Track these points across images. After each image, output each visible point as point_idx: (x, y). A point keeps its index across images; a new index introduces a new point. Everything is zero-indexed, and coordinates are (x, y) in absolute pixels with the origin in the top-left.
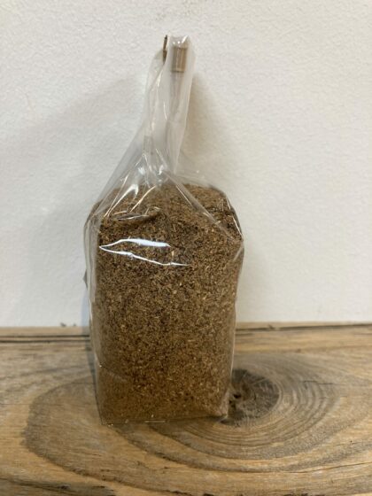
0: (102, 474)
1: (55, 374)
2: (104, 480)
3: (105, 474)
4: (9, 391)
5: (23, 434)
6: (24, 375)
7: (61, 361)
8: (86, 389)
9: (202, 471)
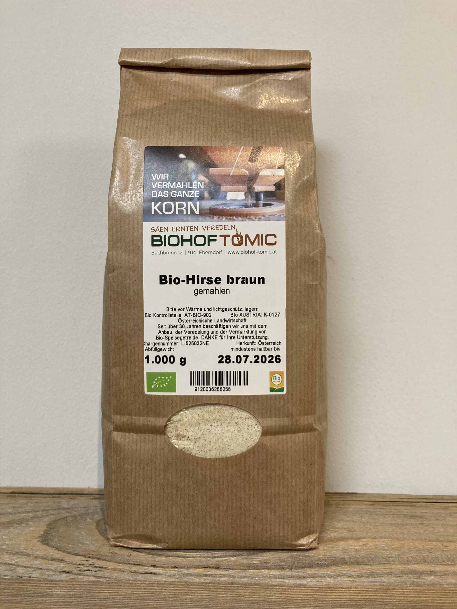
0: (88, 555)
1: (67, 510)
2: (89, 557)
3: (90, 555)
4: (33, 518)
5: (39, 537)
6: (44, 510)
7: (73, 504)
8: (88, 518)
9: (155, 556)
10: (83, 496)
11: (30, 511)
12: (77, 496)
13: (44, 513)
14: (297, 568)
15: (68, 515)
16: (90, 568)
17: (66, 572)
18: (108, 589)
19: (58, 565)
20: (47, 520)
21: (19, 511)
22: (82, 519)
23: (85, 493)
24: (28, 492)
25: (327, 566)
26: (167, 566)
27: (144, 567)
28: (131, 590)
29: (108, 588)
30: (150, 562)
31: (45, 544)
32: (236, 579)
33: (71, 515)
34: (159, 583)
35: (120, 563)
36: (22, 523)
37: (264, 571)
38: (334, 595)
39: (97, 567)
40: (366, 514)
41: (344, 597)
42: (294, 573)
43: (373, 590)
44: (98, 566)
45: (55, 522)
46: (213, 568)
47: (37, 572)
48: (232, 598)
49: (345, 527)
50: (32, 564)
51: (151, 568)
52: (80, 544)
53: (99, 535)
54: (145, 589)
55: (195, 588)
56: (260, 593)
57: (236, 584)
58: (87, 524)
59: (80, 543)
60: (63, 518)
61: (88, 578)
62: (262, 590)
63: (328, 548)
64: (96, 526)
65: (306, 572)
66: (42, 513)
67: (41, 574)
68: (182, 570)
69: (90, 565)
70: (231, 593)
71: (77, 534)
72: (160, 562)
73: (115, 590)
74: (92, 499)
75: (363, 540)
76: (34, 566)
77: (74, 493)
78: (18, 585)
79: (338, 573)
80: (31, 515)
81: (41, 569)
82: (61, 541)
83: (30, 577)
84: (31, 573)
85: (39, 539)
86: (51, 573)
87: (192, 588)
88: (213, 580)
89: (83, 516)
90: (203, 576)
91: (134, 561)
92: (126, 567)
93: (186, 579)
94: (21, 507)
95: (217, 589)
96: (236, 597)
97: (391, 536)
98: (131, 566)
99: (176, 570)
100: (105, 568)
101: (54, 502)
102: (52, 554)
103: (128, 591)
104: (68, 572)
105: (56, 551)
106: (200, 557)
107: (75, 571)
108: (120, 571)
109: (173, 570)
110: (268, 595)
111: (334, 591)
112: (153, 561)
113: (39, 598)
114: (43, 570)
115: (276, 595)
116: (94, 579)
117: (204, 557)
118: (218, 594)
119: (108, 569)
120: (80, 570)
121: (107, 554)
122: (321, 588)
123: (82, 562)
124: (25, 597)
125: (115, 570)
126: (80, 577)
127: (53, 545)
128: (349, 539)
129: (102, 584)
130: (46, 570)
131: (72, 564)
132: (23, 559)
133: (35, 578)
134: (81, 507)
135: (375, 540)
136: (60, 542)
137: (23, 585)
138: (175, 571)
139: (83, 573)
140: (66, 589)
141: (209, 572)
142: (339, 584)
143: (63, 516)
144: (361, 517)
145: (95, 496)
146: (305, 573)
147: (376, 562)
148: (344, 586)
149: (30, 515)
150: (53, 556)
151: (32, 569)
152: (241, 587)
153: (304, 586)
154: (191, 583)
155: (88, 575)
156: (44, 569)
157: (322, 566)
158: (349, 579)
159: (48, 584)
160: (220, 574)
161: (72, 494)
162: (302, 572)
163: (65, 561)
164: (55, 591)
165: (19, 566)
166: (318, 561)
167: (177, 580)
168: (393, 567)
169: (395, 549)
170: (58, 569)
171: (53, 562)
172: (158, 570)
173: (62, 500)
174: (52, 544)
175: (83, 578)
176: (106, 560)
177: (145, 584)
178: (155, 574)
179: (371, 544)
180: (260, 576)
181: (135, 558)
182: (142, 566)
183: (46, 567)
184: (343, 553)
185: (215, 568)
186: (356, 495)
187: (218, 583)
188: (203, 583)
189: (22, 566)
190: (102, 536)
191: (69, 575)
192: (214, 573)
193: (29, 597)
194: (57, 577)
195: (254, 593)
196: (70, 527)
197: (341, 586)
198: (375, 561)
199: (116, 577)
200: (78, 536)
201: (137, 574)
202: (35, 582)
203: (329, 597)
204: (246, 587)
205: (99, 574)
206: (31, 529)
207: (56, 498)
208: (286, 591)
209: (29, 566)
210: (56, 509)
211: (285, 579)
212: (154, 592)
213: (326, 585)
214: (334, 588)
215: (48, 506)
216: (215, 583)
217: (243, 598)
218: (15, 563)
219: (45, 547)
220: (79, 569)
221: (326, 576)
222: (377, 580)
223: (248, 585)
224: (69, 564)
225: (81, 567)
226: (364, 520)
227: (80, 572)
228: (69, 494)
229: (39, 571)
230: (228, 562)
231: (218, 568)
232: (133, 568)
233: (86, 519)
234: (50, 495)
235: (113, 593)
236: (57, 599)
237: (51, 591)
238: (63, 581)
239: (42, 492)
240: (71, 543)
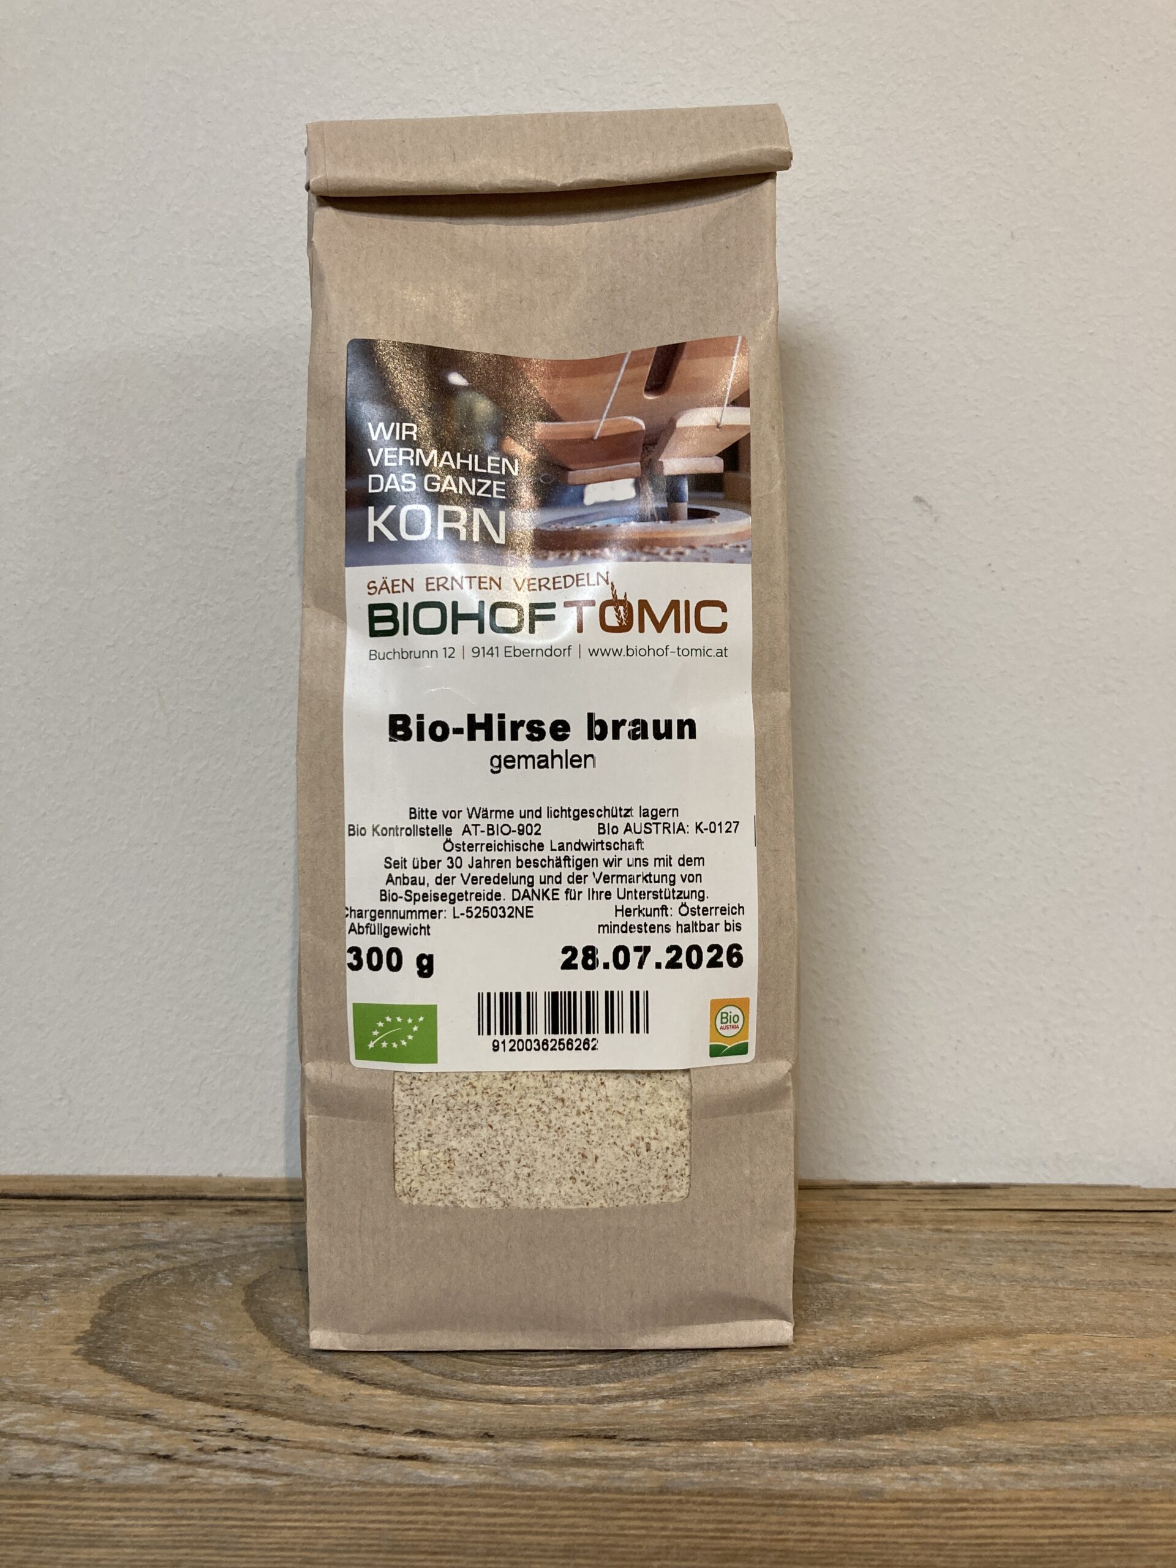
2: (228, 1407)
3: (230, 1399)
4: (60, 1275)
10: (204, 1203)
11: (51, 1252)
12: (187, 1202)
13: (93, 1261)
14: (849, 1434)
15: (163, 1264)
16: (230, 1442)
17: (159, 1457)
18: (289, 1516)
19: (136, 1434)
20: (100, 1282)
21: (18, 1255)
22: (203, 1280)
23: (209, 1195)
24: (48, 1194)
25: (936, 1425)
26: (462, 1431)
27: (395, 1437)
28: (358, 1517)
29: (287, 1512)
30: (412, 1420)
31: (95, 1363)
32: (669, 1473)
33: (172, 1266)
34: (440, 1491)
35: (320, 1424)
36: (27, 1293)
37: (751, 1444)
38: (971, 1527)
39: (251, 1438)
40: (1026, 1250)
41: (1003, 1532)
42: (840, 1450)
43: (1084, 1505)
44: (255, 1434)
45: (125, 1287)
46: (598, 1437)
47: (71, 1457)
48: (665, 1543)
49: (971, 1294)
50: (56, 1431)
51: (414, 1439)
52: (197, 1361)
53: (254, 1329)
54: (401, 1513)
55: (550, 1508)
56: (749, 1522)
57: (673, 1494)
58: (219, 1297)
59: (198, 1358)
60: (149, 1277)
61: (227, 1478)
62: (753, 1513)
63: (930, 1365)
64: (244, 1303)
65: (878, 1445)
66: (85, 1259)
67: (84, 1466)
68: (505, 1444)
69: (232, 1430)
70: (661, 1524)
71: (189, 1327)
72: (441, 1419)
73: (309, 1517)
74: (231, 1214)
75: (1030, 1337)
76: (62, 1437)
77: (178, 1194)
78: (13, 1506)
79: (972, 1449)
80: (54, 1265)
81: (84, 1447)
82: (144, 1352)
83: (50, 1476)
84: (53, 1463)
85: (76, 1347)
86: (116, 1459)
87: (542, 1508)
88: (602, 1478)
89: (206, 1268)
90: (572, 1465)
91: (359, 1417)
92: (341, 1438)
93: (521, 1475)
94: (24, 1242)
95: (619, 1510)
96: (678, 1537)
97: (1111, 1321)
98: (351, 1431)
99: (490, 1444)
100: (277, 1442)
101: (121, 1225)
102: (116, 1394)
103: (348, 1521)
104: (167, 1457)
105: (130, 1387)
106: (557, 1401)
107: (187, 1453)
108: (324, 1450)
109: (479, 1444)
110: (774, 1528)
111: (972, 1513)
112: (420, 1414)
113: (76, 1550)
114: (90, 1451)
115: (797, 1529)
116: (245, 1479)
117: (570, 1402)
118: (622, 1528)
119: (284, 1443)
120: (200, 1450)
121: (282, 1394)
122: (929, 1501)
123: (208, 1420)
124: (35, 1548)
125: (305, 1446)
126: (202, 1472)
127: (121, 1365)
128: (988, 1333)
129: (267, 1494)
130: (99, 1452)
131: (176, 1429)
132: (29, 1414)
133: (66, 1477)
134: (201, 1241)
135: (1066, 1336)
136: (142, 1356)
137: (29, 1506)
138: (487, 1448)
139: (209, 1458)
140: (163, 1518)
141: (586, 1450)
142: (981, 1487)
143: (149, 1269)
144: (1013, 1260)
145: (239, 1203)
146: (875, 1449)
147: (1080, 1410)
148: (998, 1496)
149: (51, 1265)
150: (117, 1405)
151: (57, 1449)
152: (688, 1502)
153: (878, 1494)
154: (535, 1489)
155: (224, 1467)
156: (94, 1448)
157: (921, 1425)
158: (1007, 1468)
159: (103, 1500)
160: (623, 1459)
161: (173, 1198)
162: (864, 1448)
163: (156, 1420)
164: (125, 1526)
165: (16, 1436)
166: (907, 1409)
167: (494, 1480)
168: (1134, 1424)
169: (1128, 1365)
170: (137, 1446)
171: (121, 1422)
172: (436, 1444)
173: (145, 1219)
174: (118, 1363)
175: (211, 1476)
176: (276, 1414)
177: (399, 1495)
178: (425, 1458)
179: (1055, 1350)
180: (741, 1462)
181: (366, 1407)
182: (387, 1431)
183: (98, 1442)
184: (977, 1381)
185: (606, 1437)
186: (988, 1192)
187: (619, 1490)
188: (572, 1489)
189: (25, 1439)
190: (265, 1334)
191: (168, 1466)
192: (604, 1454)
193: (48, 1545)
194: (131, 1473)
195: (730, 1522)
196: (169, 1305)
197: (988, 1495)
198: (1077, 1408)
199: (311, 1471)
200: (193, 1333)
201: (375, 1460)
202: (66, 1494)
203: (959, 1533)
204: (704, 1503)
205: (261, 1460)
206: (55, 1311)
207: (127, 1211)
208: (824, 1515)
209: (47, 1437)
210: (125, 1248)
211: (816, 1471)
212: (427, 1523)
213: (944, 1491)
214: (968, 1501)
215: (103, 1238)
216: (608, 1490)
217: (697, 1541)
218: (7, 1430)
219: (96, 1370)
220: (199, 1445)
221: (940, 1458)
222: (1092, 1472)
223: (711, 1495)
224: (170, 1427)
225: (204, 1437)
226: (1022, 1270)
227: (204, 1457)
228: (163, 1198)
229: (77, 1453)
230: (641, 1416)
231: (614, 1437)
232: (361, 1439)
233: (214, 1280)
234: (107, 1203)
235: (305, 1528)
236: (133, 1554)
237: (115, 1526)
238: (151, 1488)
239: (85, 1193)
240: (172, 1357)
